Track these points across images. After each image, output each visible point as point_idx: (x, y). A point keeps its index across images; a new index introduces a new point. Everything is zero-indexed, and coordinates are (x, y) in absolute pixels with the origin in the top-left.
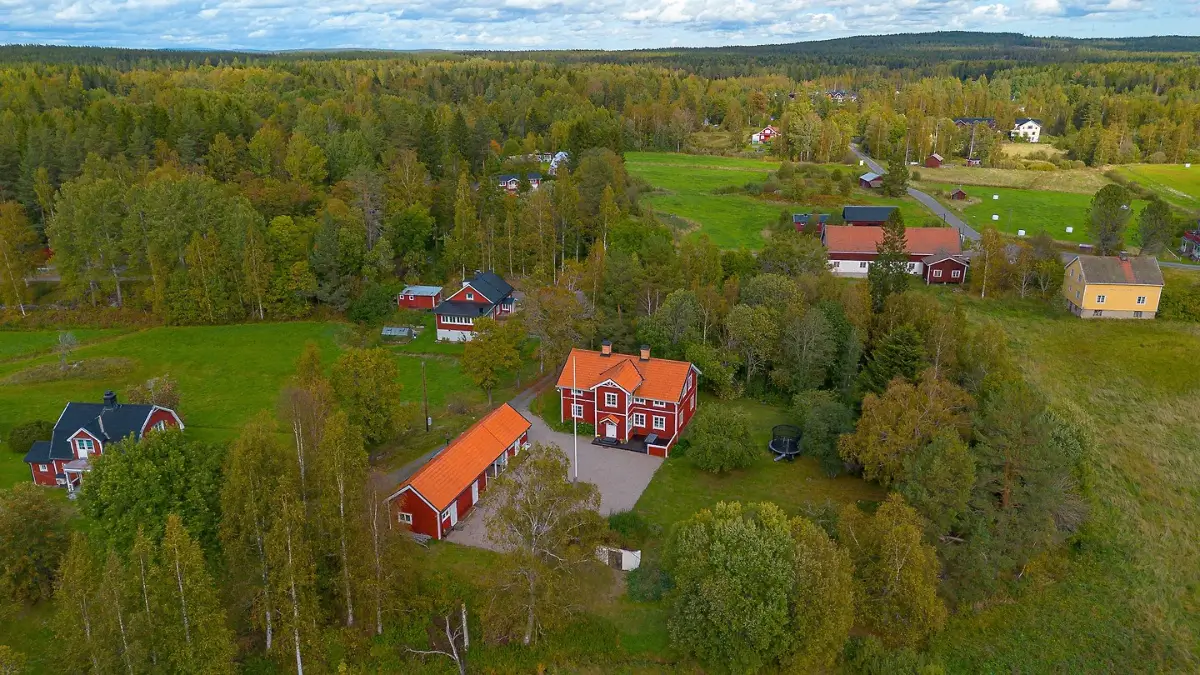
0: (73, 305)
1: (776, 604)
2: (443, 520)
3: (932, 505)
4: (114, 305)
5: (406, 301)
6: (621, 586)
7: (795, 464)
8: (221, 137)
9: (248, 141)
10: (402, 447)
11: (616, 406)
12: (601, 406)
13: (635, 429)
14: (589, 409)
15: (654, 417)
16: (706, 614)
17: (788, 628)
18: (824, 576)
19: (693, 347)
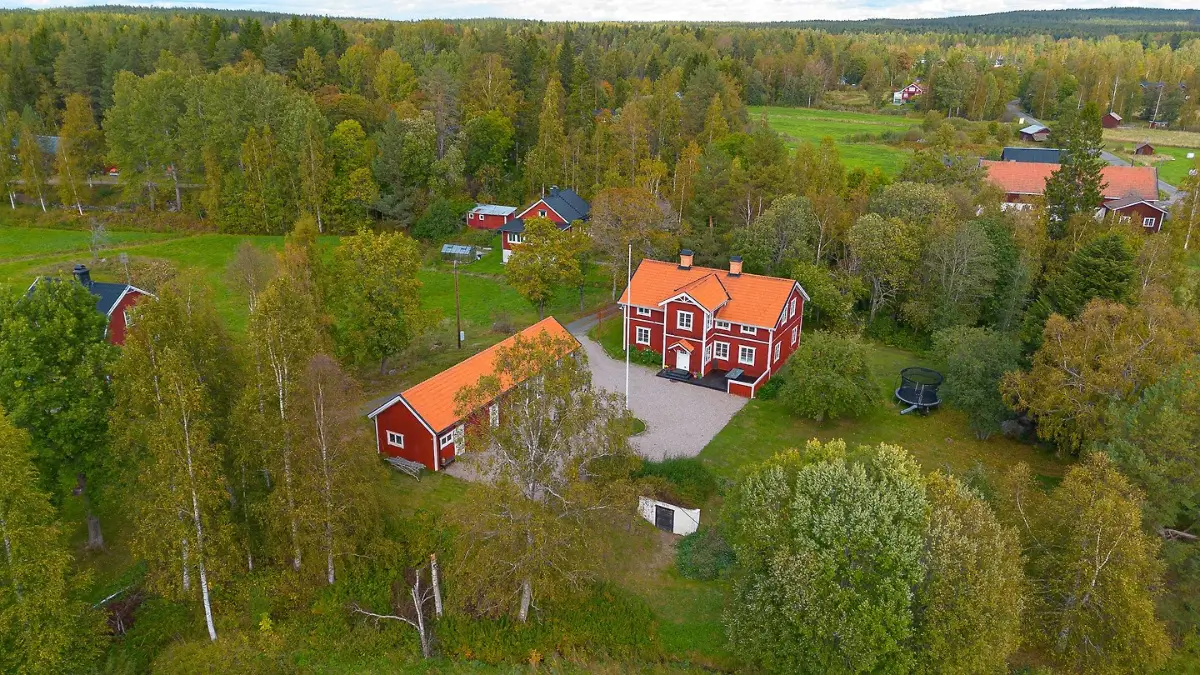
0: (131, 207)
1: (892, 604)
2: (442, 446)
3: (1155, 478)
4: (172, 210)
5: (475, 221)
6: (668, 554)
7: (932, 419)
8: (310, 52)
9: (339, 56)
10: (423, 362)
11: (690, 329)
12: (672, 329)
13: (714, 361)
14: (657, 333)
15: (741, 347)
16: (778, 606)
17: (913, 645)
18: (979, 566)
19: (801, 266)
